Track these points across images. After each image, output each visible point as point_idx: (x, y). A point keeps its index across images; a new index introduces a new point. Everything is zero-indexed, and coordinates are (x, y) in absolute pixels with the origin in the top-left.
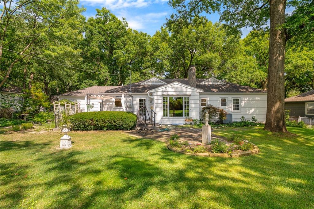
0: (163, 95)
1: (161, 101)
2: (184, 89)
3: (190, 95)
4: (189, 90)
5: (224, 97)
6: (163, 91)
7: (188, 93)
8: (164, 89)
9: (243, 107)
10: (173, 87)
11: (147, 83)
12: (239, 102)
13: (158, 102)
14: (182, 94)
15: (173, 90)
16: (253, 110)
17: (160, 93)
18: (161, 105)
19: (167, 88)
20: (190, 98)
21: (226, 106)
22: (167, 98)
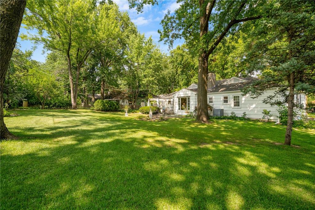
0: (178, 97)
1: (177, 101)
2: (187, 93)
3: (190, 96)
5: (226, 95)
8: (178, 94)
9: (244, 104)
10: (182, 92)
12: (239, 99)
14: (186, 96)
21: (227, 102)
22: (180, 99)
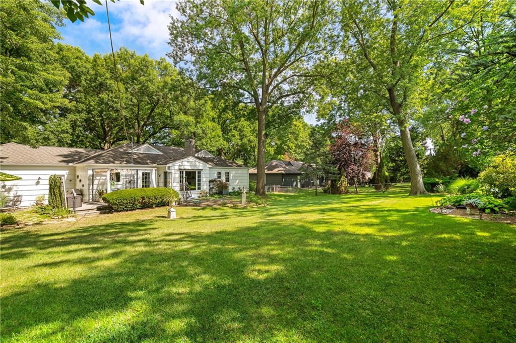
0: (180, 169)
1: (178, 175)
2: (197, 164)
3: (202, 170)
4: (201, 165)
5: (219, 170)
6: (180, 166)
7: (200, 168)
8: (180, 164)
9: (232, 180)
10: (188, 162)
11: (137, 150)
12: (229, 175)
13: (175, 176)
14: (195, 168)
15: (189, 164)
16: (237, 182)
17: (177, 167)
18: (178, 180)
19: (184, 162)
20: (202, 172)
21: (220, 178)
22: (183, 172)
